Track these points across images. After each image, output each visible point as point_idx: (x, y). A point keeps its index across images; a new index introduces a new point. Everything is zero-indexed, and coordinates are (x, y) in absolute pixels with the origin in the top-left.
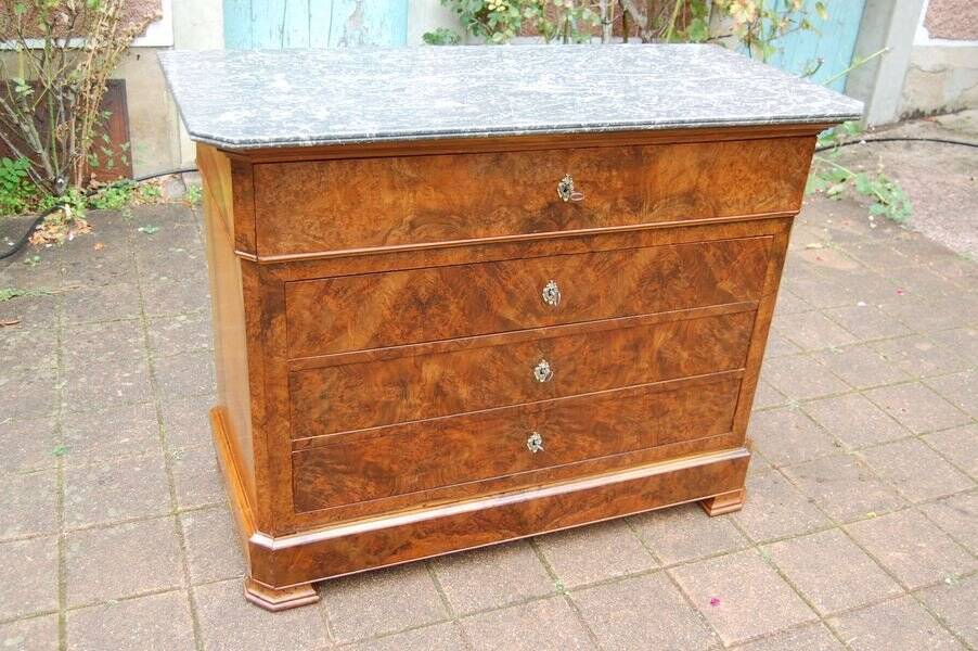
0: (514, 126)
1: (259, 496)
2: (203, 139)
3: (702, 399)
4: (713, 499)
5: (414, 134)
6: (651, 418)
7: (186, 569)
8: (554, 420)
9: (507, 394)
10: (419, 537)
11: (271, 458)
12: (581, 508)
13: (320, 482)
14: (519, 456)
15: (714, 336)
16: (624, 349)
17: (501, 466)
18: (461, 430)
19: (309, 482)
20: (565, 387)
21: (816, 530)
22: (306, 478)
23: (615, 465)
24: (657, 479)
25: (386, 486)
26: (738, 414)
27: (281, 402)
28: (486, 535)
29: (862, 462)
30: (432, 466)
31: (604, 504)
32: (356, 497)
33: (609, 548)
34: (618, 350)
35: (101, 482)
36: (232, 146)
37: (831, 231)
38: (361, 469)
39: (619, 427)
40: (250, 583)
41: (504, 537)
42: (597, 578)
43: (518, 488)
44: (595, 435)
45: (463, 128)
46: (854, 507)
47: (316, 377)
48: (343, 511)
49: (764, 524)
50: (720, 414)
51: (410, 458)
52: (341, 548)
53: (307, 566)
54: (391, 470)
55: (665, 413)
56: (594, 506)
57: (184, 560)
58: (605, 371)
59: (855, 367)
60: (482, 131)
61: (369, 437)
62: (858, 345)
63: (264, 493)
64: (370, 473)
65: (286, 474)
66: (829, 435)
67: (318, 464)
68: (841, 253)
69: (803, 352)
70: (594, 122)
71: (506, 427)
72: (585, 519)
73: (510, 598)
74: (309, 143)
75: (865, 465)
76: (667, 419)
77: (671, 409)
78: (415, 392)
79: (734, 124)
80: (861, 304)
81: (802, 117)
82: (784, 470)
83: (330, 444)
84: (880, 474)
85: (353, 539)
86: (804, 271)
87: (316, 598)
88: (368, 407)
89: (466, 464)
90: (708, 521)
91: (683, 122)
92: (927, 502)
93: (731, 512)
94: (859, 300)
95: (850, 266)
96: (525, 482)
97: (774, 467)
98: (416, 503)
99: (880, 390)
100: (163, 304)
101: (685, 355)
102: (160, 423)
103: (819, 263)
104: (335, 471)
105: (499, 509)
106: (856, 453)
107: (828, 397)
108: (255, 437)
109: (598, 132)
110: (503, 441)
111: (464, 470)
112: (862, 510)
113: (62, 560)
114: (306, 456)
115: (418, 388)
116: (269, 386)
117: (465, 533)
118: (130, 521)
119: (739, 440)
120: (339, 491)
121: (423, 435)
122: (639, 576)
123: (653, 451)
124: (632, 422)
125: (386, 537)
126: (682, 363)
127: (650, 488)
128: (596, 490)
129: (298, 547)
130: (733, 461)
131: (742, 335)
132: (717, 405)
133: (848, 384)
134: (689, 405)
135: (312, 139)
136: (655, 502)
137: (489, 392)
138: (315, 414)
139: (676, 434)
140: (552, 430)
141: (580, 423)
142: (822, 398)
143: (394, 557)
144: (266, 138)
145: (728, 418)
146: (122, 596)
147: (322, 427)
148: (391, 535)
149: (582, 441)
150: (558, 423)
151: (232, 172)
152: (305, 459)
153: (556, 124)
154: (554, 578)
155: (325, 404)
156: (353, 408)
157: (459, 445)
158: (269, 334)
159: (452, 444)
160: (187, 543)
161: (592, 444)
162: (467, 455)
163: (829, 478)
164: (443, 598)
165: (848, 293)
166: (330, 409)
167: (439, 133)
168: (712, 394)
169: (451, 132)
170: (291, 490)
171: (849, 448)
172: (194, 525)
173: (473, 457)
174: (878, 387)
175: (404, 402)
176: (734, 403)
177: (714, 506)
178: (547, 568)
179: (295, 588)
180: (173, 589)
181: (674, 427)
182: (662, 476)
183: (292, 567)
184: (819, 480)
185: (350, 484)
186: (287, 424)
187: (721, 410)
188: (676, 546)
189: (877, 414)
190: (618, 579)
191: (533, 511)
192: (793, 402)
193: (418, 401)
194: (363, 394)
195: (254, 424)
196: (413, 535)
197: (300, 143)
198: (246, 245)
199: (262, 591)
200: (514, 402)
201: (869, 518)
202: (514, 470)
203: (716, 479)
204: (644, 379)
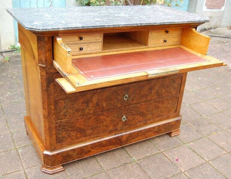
0: (120, 24)
1: (46, 139)
2: (30, 29)
7: (22, 165)
8: (129, 111)
9: (116, 104)
10: (93, 148)
11: (49, 127)
13: (64, 134)
14: (120, 123)
15: (171, 85)
16: (148, 90)
17: (115, 126)
18: (104, 116)
19: (61, 134)
20: (132, 101)
21: (200, 138)
22: (60, 133)
23: (146, 124)
24: (157, 127)
25: (83, 134)
26: (178, 107)
27: (52, 110)
28: (111, 147)
29: (209, 120)
30: (96, 127)
31: (144, 135)
32: (74, 138)
33: (145, 148)
34: (146, 90)
36: (40, 31)
38: (76, 129)
39: (147, 113)
40: (43, 166)
41: (116, 147)
42: (143, 157)
43: (120, 132)
44: (140, 115)
46: (209, 132)
47: (62, 102)
49: (186, 138)
50: (173, 107)
51: (89, 125)
52: (70, 153)
53: (60, 160)
54: (84, 129)
55: (159, 108)
56: (141, 136)
57: (21, 162)
58: (143, 97)
59: (202, 95)
60: (111, 26)
61: (78, 119)
62: (201, 89)
63: (47, 138)
64: (78, 130)
65: (54, 132)
66: (198, 113)
67: (63, 128)
70: (141, 23)
71: (116, 114)
72: (138, 140)
73: (120, 164)
76: (160, 110)
77: (160, 106)
78: (91, 105)
81: (195, 21)
82: (189, 123)
83: (67, 122)
84: (214, 122)
85: (74, 150)
87: (64, 169)
88: (78, 111)
89: (105, 126)
91: (164, 23)
92: (228, 129)
94: (199, 78)
96: (121, 130)
98: (91, 138)
99: (210, 101)
100: (2, 89)
101: (164, 91)
102: (7, 123)
104: (68, 130)
105: (115, 138)
106: (207, 117)
108: (44, 121)
110: (115, 118)
111: (105, 128)
112: (212, 132)
114: (60, 126)
115: (92, 104)
116: (49, 105)
117: (106, 146)
118: (2, 152)
119: (178, 115)
120: (69, 136)
121: (93, 118)
122: (155, 155)
123: (156, 119)
124: (150, 111)
125: (83, 149)
126: (163, 93)
127: (156, 129)
128: (141, 131)
129: (58, 154)
130: (177, 121)
131: (178, 84)
132: (172, 105)
133: (201, 99)
135: (63, 28)
136: (157, 134)
137: (112, 104)
138: (62, 113)
139: (161, 114)
140: (129, 114)
141: (136, 112)
142: (195, 103)
144: (50, 28)
145: (175, 108)
147: (64, 117)
148: (85, 148)
149: (137, 117)
150: (130, 112)
151: (37, 40)
152: (59, 127)
154: (131, 157)
155: (65, 110)
156: (73, 111)
157: (103, 120)
158: (49, 89)
159: (101, 120)
160: (21, 157)
161: (139, 118)
162: (105, 123)
164: (101, 166)
165: (196, 76)
166: (67, 111)
168: (171, 102)
170: (55, 137)
172: (22, 152)
173: (107, 124)
175: (88, 108)
176: (176, 104)
177: (172, 134)
178: (129, 155)
179: (57, 167)
182: (159, 126)
183: (56, 160)
185: (72, 134)
186: (54, 116)
188: (164, 146)
189: (210, 107)
190: (149, 156)
191: (124, 139)
192: (187, 105)
193: (92, 108)
194: (76, 106)
195: (44, 117)
196: (91, 148)
198: (42, 62)
200: (118, 106)
201: (214, 134)
202: (119, 127)
203: (173, 126)
204: (153, 98)
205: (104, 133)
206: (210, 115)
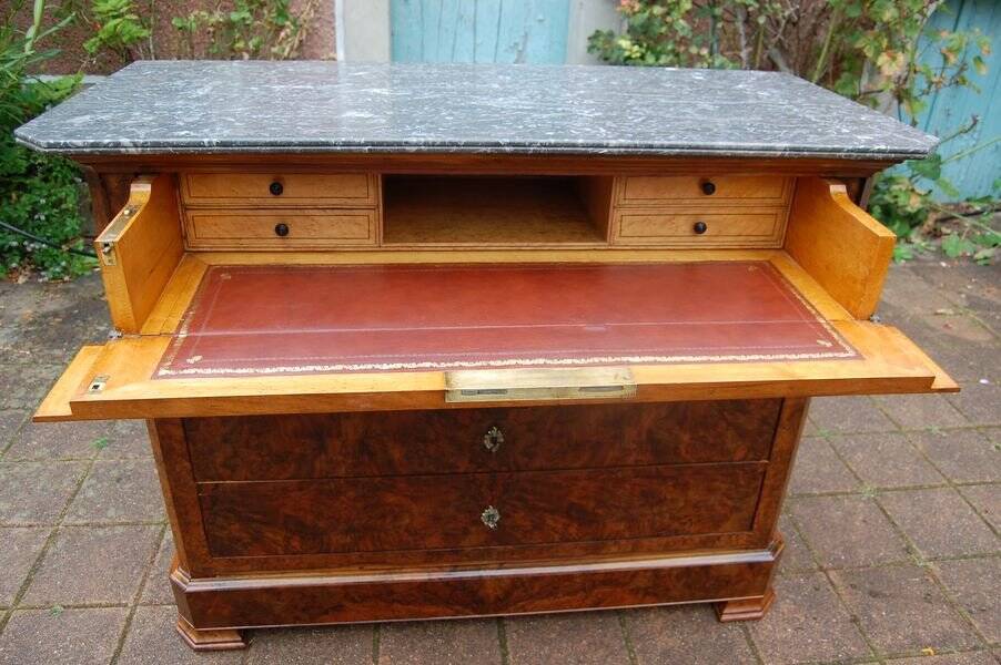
0: (405, 140)
3: (710, 491)
4: (726, 603)
5: (266, 144)
6: (643, 505)
7: (143, 585)
8: (515, 495)
11: (175, 498)
12: (551, 594)
14: (473, 529)
17: (451, 536)
19: (223, 528)
20: (526, 459)
23: (597, 552)
24: (648, 574)
26: (761, 511)
28: (433, 609)
29: (933, 577)
30: (365, 528)
31: (582, 593)
35: (118, 480)
37: (968, 297)
41: (457, 613)
43: (473, 563)
45: (333, 140)
46: (907, 637)
48: (266, 561)
49: (784, 642)
50: (736, 509)
51: (337, 516)
52: (263, 600)
55: (661, 502)
56: (568, 594)
57: (146, 575)
58: (577, 448)
59: (957, 456)
60: (359, 145)
62: (969, 429)
65: (195, 516)
66: (902, 536)
68: (973, 320)
69: (898, 428)
71: (452, 497)
74: (133, 150)
75: (937, 581)
76: (665, 509)
79: (729, 153)
80: (983, 381)
82: (832, 574)
83: (241, 491)
84: (953, 597)
85: (275, 592)
86: (926, 338)
89: (406, 530)
90: (714, 626)
91: (651, 147)
93: (749, 619)
94: (982, 377)
95: (982, 337)
96: (481, 558)
97: (821, 569)
98: (350, 564)
99: (982, 489)
101: (686, 438)
103: (947, 331)
105: (447, 583)
106: (931, 564)
107: (915, 488)
109: (525, 154)
110: (451, 511)
111: (405, 536)
112: (917, 642)
113: (43, 554)
114: (214, 500)
118: (121, 524)
119: (762, 542)
120: (258, 540)
121: (351, 494)
123: (646, 542)
124: (616, 507)
125: (313, 596)
127: (641, 582)
128: (569, 577)
129: (215, 593)
130: (751, 565)
133: (943, 475)
134: (693, 495)
135: (136, 146)
136: (648, 598)
137: (429, 456)
139: (676, 525)
142: (906, 489)
143: (325, 617)
144: (79, 142)
145: (745, 515)
146: (71, 603)
147: (228, 472)
148: (319, 594)
152: (215, 503)
153: (464, 140)
157: (396, 509)
162: (407, 521)
163: (887, 593)
165: (971, 368)
166: (236, 454)
167: (301, 144)
168: (724, 486)
169: (317, 144)
170: (202, 533)
171: (922, 556)
174: (980, 484)
175: (323, 457)
176: (754, 498)
177: (725, 611)
179: (220, 631)
180: (119, 605)
181: (672, 518)
182: (656, 572)
183: (210, 611)
184: (874, 594)
185: (270, 535)
186: (188, 464)
187: (738, 505)
189: (970, 518)
191: (491, 590)
192: (868, 489)
193: (340, 458)
197: (123, 150)
199: (188, 628)
200: (462, 470)
201: (924, 655)
202: (467, 544)
203: (727, 582)
204: (631, 460)
205: (403, 556)
206: (953, 559)
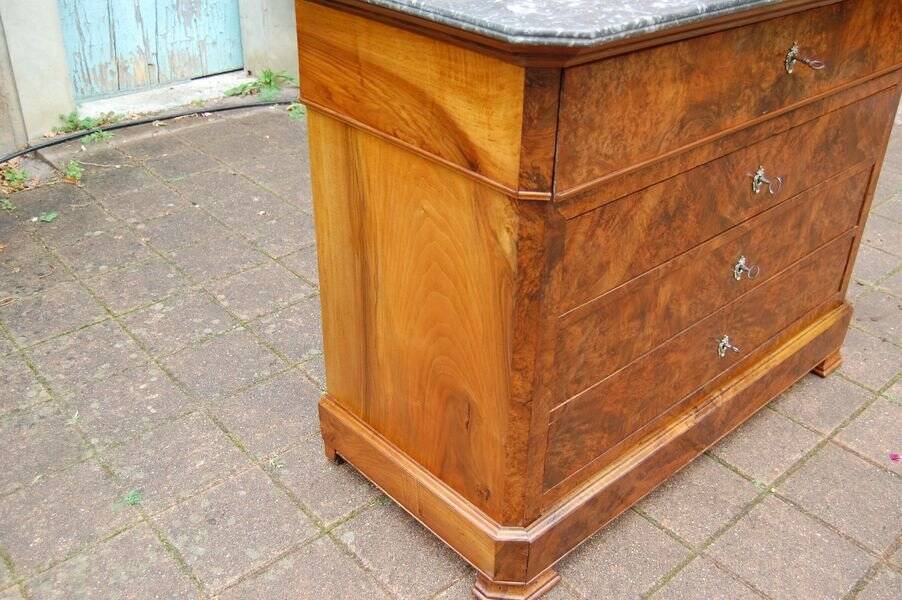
1: (509, 486)
3: (829, 265)
4: (826, 360)
6: (797, 294)
8: (739, 318)
9: (713, 300)
10: (641, 478)
12: (750, 401)
13: (567, 450)
14: (711, 364)
15: (846, 198)
17: (698, 379)
18: (677, 351)
19: (558, 454)
22: (556, 450)
25: (618, 433)
26: (847, 271)
27: (547, 369)
28: (685, 456)
30: (651, 399)
32: (592, 455)
34: (789, 230)
38: (599, 423)
39: (777, 311)
41: (698, 451)
42: (785, 467)
44: (761, 324)
47: (576, 329)
48: (581, 474)
49: (868, 372)
50: (836, 275)
51: (637, 396)
52: (584, 516)
53: (554, 547)
54: (621, 414)
55: (805, 286)
58: (778, 254)
61: (610, 385)
64: (606, 425)
65: (541, 453)
67: (568, 431)
71: (706, 337)
72: (750, 412)
73: (729, 513)
74: (652, 29)
76: (806, 291)
77: (810, 280)
78: (651, 319)
83: (579, 405)
87: (557, 578)
88: (614, 351)
89: (675, 386)
90: (823, 382)
93: (836, 368)
101: (827, 222)
102: (226, 431)
104: (579, 433)
106: (880, 287)
108: (513, 420)
110: (703, 352)
111: (672, 393)
114: (559, 425)
115: (653, 316)
117: (673, 459)
119: (843, 298)
120: (580, 454)
121: (650, 367)
122: (815, 453)
123: (793, 327)
124: (785, 303)
125: (617, 489)
126: (823, 231)
131: (862, 192)
132: (835, 267)
134: (821, 273)
137: (701, 303)
138: (572, 374)
140: (737, 328)
141: (754, 315)
143: (620, 507)
145: (840, 278)
147: (576, 386)
148: (621, 485)
149: (752, 333)
150: (741, 320)
152: (558, 429)
154: (749, 479)
155: (582, 359)
156: (602, 356)
157: (673, 368)
158: (546, 289)
159: (669, 369)
161: (758, 333)
162: (677, 376)
163: (879, 315)
164: (671, 534)
166: (585, 363)
168: (835, 258)
170: (542, 468)
171: (870, 284)
172: (358, 539)
173: (681, 377)
175: (641, 335)
177: (825, 368)
178: (735, 471)
181: (808, 298)
182: (802, 350)
184: (874, 320)
185: (589, 443)
186: (549, 393)
187: (837, 271)
188: (821, 415)
193: (651, 331)
194: (612, 337)
195: (512, 405)
196: (637, 477)
197: (644, 29)
198: (537, 181)
199: (505, 591)
200: (717, 307)
